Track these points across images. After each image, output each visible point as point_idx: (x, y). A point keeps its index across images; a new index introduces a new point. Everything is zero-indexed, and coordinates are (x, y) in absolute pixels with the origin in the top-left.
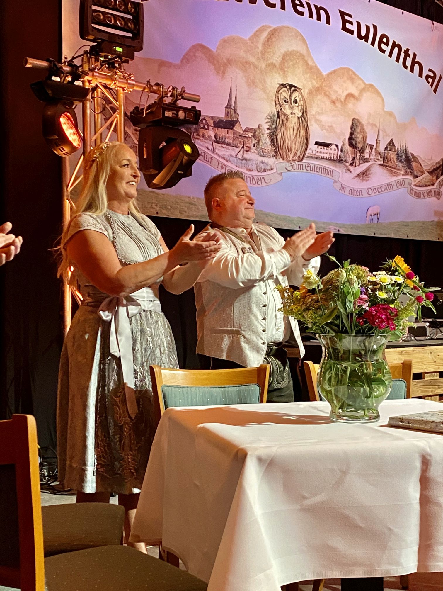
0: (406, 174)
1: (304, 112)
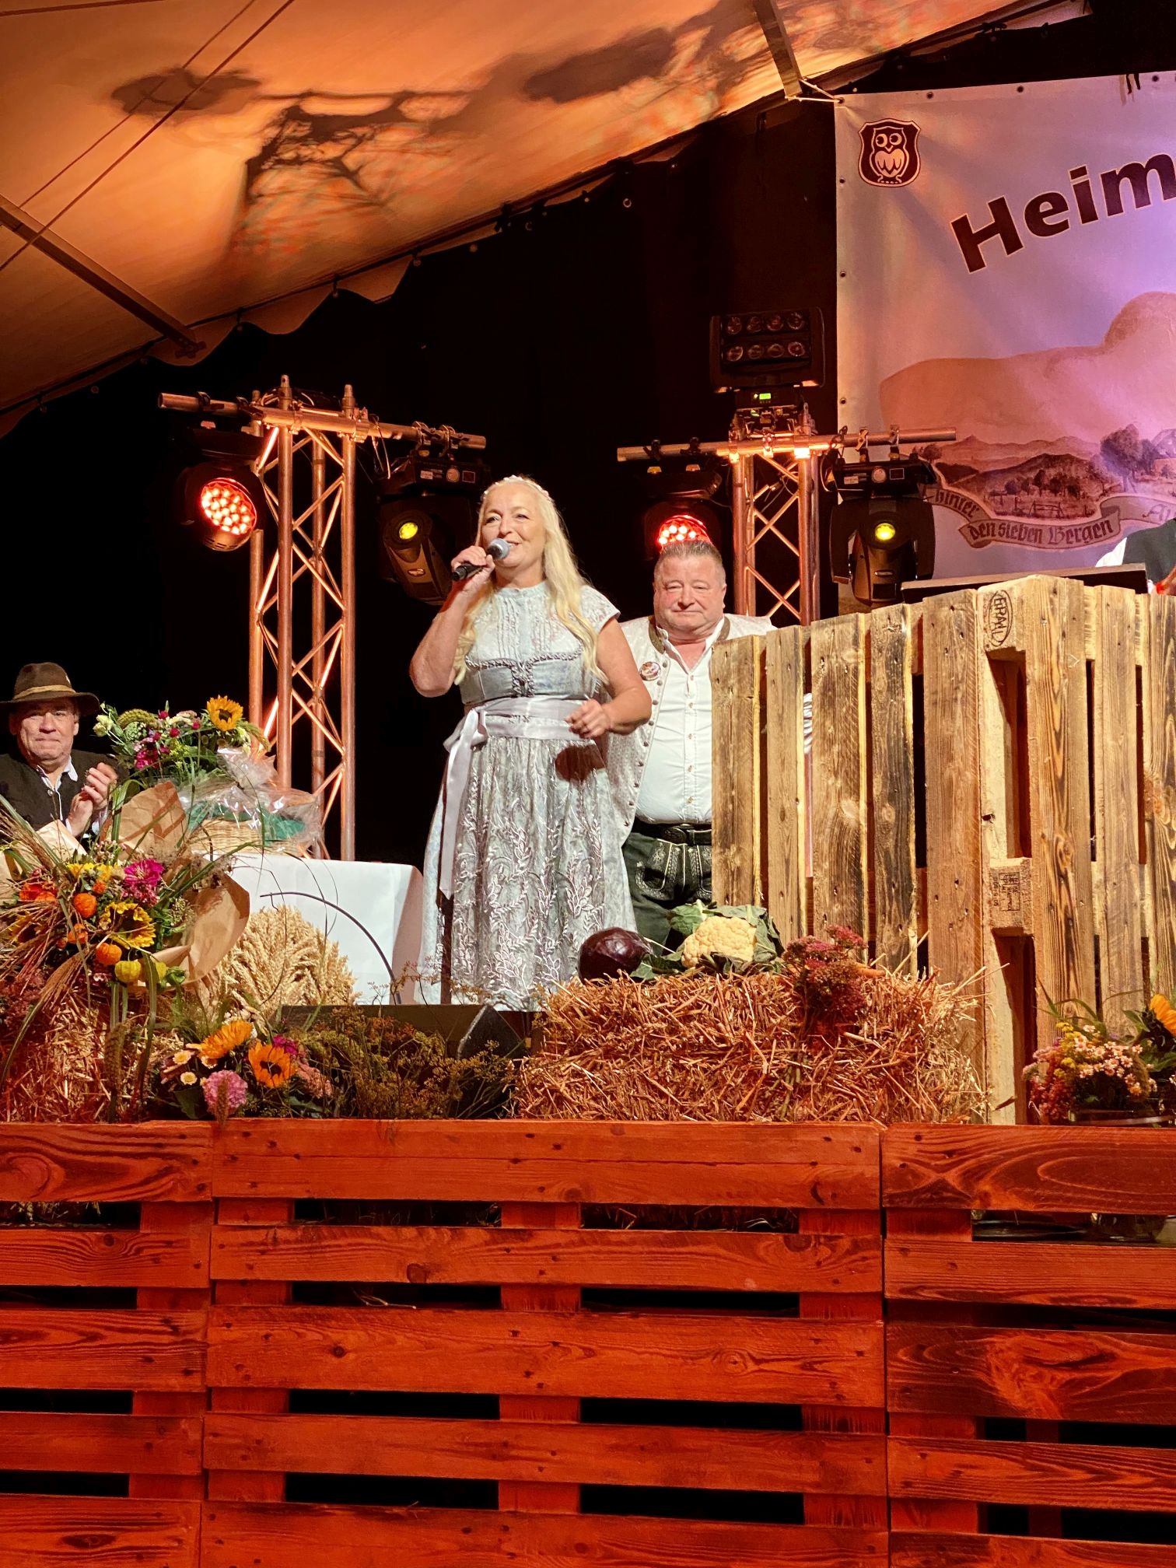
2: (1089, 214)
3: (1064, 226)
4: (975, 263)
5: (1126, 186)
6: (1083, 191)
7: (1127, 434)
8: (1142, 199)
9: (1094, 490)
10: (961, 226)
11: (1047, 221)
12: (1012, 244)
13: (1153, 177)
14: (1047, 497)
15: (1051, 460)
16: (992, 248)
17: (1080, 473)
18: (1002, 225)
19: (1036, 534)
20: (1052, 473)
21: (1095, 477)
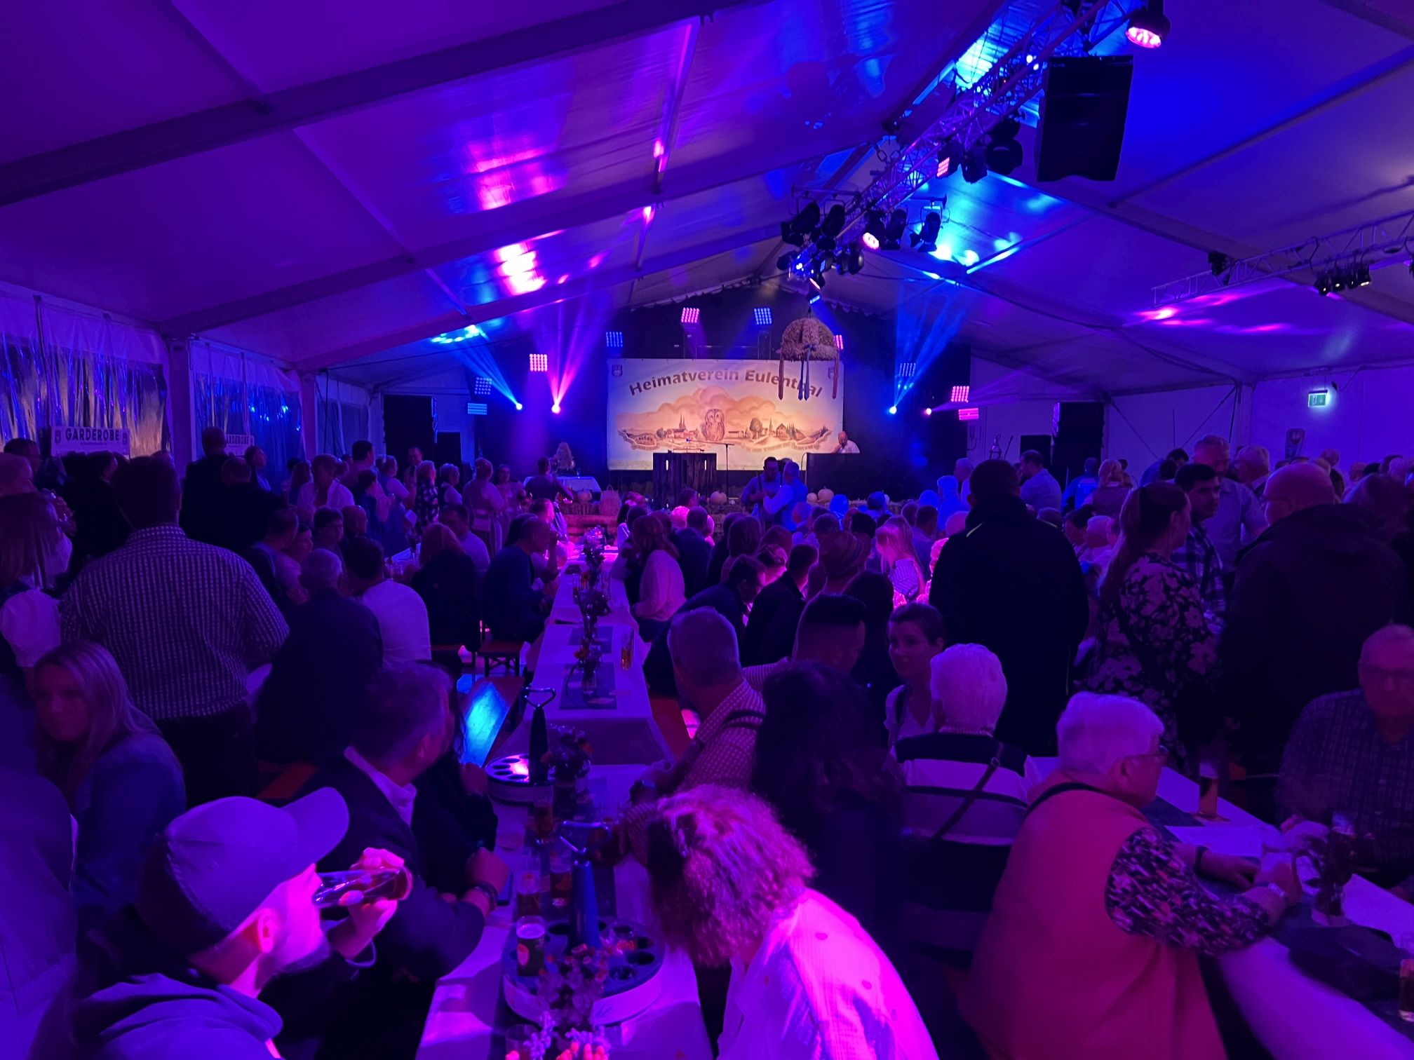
0: (791, 439)
1: (722, 420)
2: (655, 386)
3: (650, 388)
4: (633, 393)
5: (662, 381)
6: (654, 381)
7: (662, 429)
8: (665, 383)
9: (655, 440)
10: (631, 387)
11: (648, 387)
12: (640, 391)
13: (667, 381)
14: (647, 441)
15: (648, 434)
16: (636, 391)
17: (653, 437)
18: (639, 387)
19: (644, 448)
20: (647, 436)
21: (655, 438)
